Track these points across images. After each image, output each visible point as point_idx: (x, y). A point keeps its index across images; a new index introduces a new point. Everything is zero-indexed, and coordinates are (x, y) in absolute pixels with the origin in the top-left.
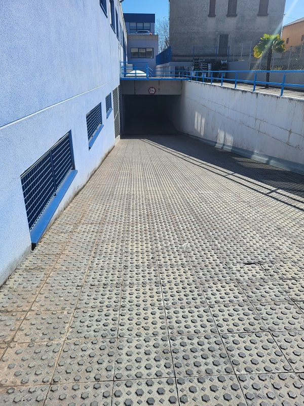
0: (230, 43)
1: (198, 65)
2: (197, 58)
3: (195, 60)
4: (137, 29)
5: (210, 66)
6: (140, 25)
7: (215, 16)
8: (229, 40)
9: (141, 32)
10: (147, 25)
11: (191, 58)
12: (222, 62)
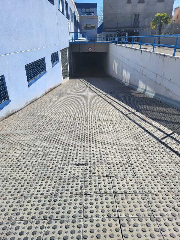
0: (141, 19)
1: (120, 34)
2: (119, 29)
3: (118, 30)
4: (86, 13)
5: (127, 34)
6: (88, 10)
7: (131, 3)
8: (140, 17)
9: (88, 14)
10: (92, 10)
11: (116, 30)
12: (135, 31)
